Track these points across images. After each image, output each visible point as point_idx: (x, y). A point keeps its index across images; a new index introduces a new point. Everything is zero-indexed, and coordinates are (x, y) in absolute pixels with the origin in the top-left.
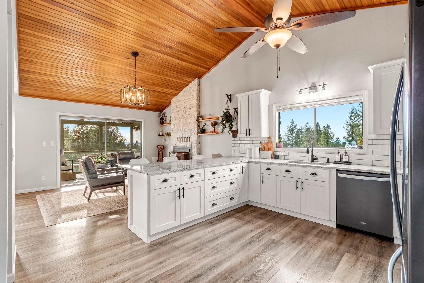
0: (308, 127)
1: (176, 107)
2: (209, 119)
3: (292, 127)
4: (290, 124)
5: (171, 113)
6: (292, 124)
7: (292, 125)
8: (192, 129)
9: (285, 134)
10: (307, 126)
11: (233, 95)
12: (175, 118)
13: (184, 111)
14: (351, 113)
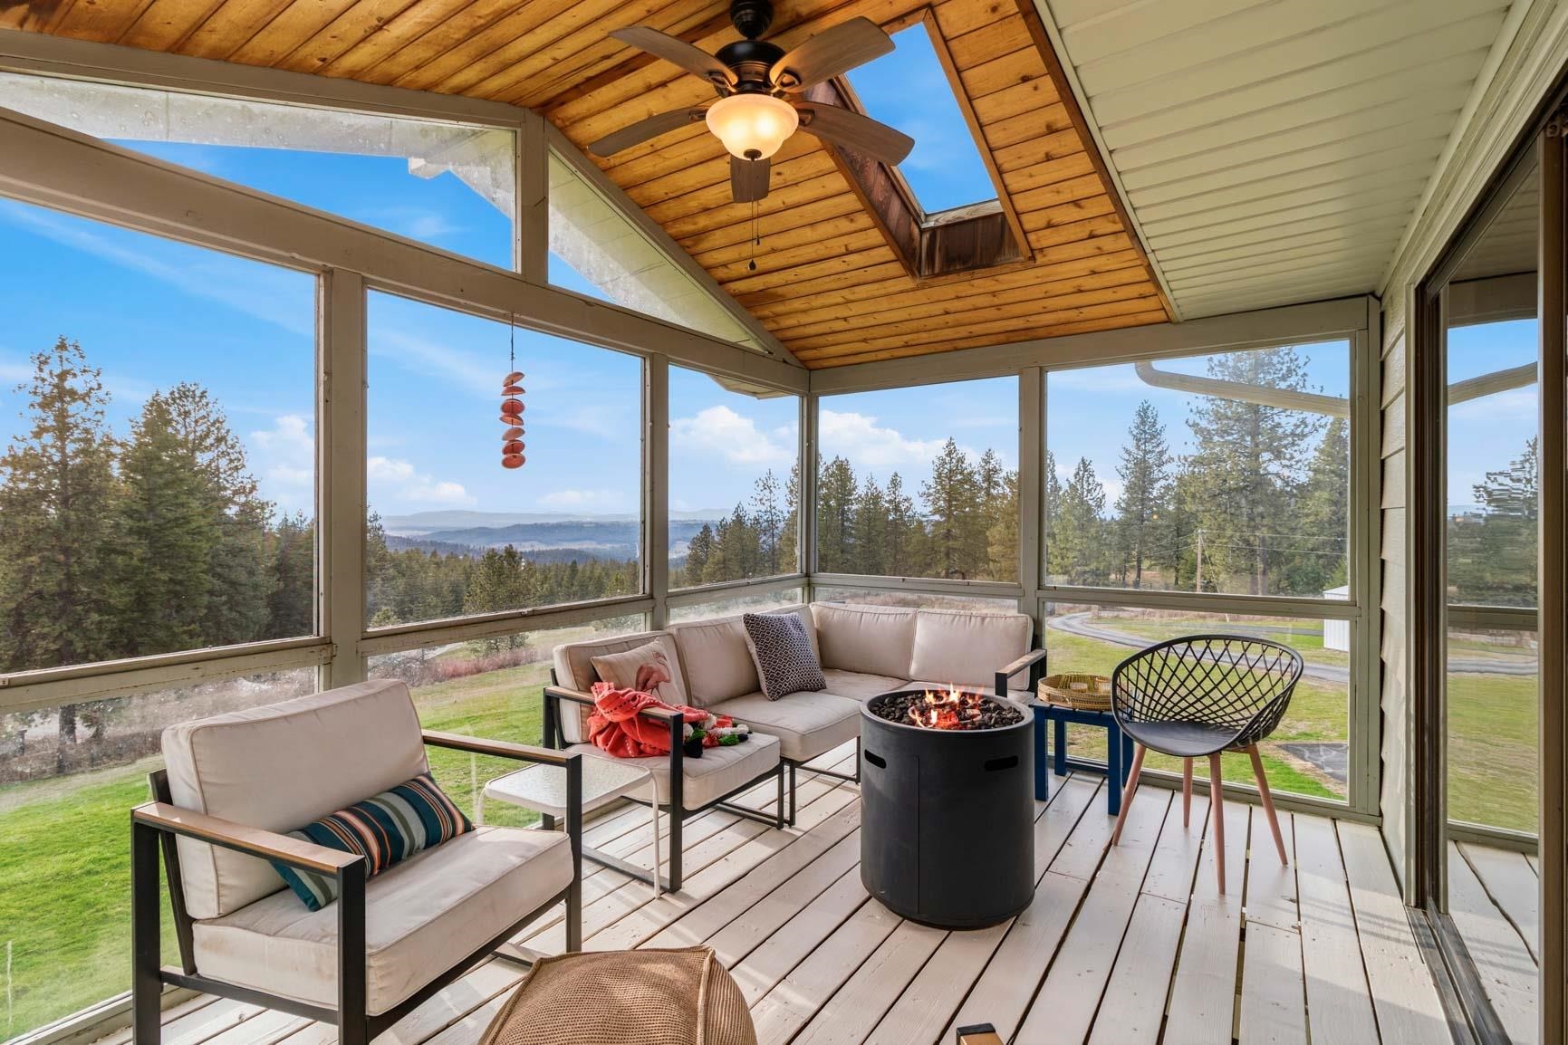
0: (991, 467)
3: (948, 466)
4: (943, 454)
6: (949, 454)
7: (948, 459)
9: (924, 489)
10: (987, 462)
14: (1138, 420)
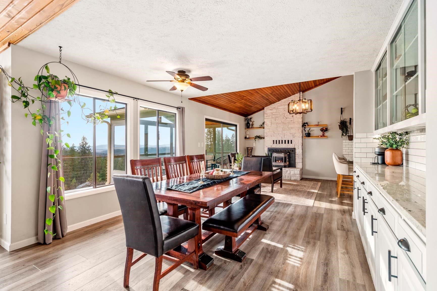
1: (272, 114)
2: (317, 125)
5: (265, 118)
8: (295, 133)
11: (344, 108)
12: (271, 124)
13: (285, 118)
